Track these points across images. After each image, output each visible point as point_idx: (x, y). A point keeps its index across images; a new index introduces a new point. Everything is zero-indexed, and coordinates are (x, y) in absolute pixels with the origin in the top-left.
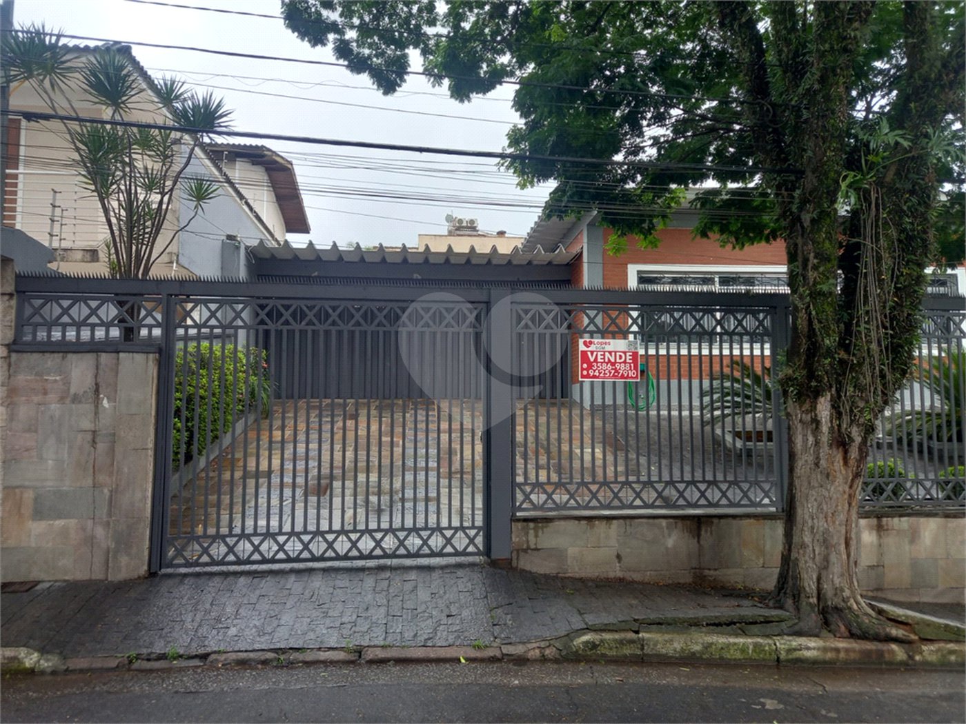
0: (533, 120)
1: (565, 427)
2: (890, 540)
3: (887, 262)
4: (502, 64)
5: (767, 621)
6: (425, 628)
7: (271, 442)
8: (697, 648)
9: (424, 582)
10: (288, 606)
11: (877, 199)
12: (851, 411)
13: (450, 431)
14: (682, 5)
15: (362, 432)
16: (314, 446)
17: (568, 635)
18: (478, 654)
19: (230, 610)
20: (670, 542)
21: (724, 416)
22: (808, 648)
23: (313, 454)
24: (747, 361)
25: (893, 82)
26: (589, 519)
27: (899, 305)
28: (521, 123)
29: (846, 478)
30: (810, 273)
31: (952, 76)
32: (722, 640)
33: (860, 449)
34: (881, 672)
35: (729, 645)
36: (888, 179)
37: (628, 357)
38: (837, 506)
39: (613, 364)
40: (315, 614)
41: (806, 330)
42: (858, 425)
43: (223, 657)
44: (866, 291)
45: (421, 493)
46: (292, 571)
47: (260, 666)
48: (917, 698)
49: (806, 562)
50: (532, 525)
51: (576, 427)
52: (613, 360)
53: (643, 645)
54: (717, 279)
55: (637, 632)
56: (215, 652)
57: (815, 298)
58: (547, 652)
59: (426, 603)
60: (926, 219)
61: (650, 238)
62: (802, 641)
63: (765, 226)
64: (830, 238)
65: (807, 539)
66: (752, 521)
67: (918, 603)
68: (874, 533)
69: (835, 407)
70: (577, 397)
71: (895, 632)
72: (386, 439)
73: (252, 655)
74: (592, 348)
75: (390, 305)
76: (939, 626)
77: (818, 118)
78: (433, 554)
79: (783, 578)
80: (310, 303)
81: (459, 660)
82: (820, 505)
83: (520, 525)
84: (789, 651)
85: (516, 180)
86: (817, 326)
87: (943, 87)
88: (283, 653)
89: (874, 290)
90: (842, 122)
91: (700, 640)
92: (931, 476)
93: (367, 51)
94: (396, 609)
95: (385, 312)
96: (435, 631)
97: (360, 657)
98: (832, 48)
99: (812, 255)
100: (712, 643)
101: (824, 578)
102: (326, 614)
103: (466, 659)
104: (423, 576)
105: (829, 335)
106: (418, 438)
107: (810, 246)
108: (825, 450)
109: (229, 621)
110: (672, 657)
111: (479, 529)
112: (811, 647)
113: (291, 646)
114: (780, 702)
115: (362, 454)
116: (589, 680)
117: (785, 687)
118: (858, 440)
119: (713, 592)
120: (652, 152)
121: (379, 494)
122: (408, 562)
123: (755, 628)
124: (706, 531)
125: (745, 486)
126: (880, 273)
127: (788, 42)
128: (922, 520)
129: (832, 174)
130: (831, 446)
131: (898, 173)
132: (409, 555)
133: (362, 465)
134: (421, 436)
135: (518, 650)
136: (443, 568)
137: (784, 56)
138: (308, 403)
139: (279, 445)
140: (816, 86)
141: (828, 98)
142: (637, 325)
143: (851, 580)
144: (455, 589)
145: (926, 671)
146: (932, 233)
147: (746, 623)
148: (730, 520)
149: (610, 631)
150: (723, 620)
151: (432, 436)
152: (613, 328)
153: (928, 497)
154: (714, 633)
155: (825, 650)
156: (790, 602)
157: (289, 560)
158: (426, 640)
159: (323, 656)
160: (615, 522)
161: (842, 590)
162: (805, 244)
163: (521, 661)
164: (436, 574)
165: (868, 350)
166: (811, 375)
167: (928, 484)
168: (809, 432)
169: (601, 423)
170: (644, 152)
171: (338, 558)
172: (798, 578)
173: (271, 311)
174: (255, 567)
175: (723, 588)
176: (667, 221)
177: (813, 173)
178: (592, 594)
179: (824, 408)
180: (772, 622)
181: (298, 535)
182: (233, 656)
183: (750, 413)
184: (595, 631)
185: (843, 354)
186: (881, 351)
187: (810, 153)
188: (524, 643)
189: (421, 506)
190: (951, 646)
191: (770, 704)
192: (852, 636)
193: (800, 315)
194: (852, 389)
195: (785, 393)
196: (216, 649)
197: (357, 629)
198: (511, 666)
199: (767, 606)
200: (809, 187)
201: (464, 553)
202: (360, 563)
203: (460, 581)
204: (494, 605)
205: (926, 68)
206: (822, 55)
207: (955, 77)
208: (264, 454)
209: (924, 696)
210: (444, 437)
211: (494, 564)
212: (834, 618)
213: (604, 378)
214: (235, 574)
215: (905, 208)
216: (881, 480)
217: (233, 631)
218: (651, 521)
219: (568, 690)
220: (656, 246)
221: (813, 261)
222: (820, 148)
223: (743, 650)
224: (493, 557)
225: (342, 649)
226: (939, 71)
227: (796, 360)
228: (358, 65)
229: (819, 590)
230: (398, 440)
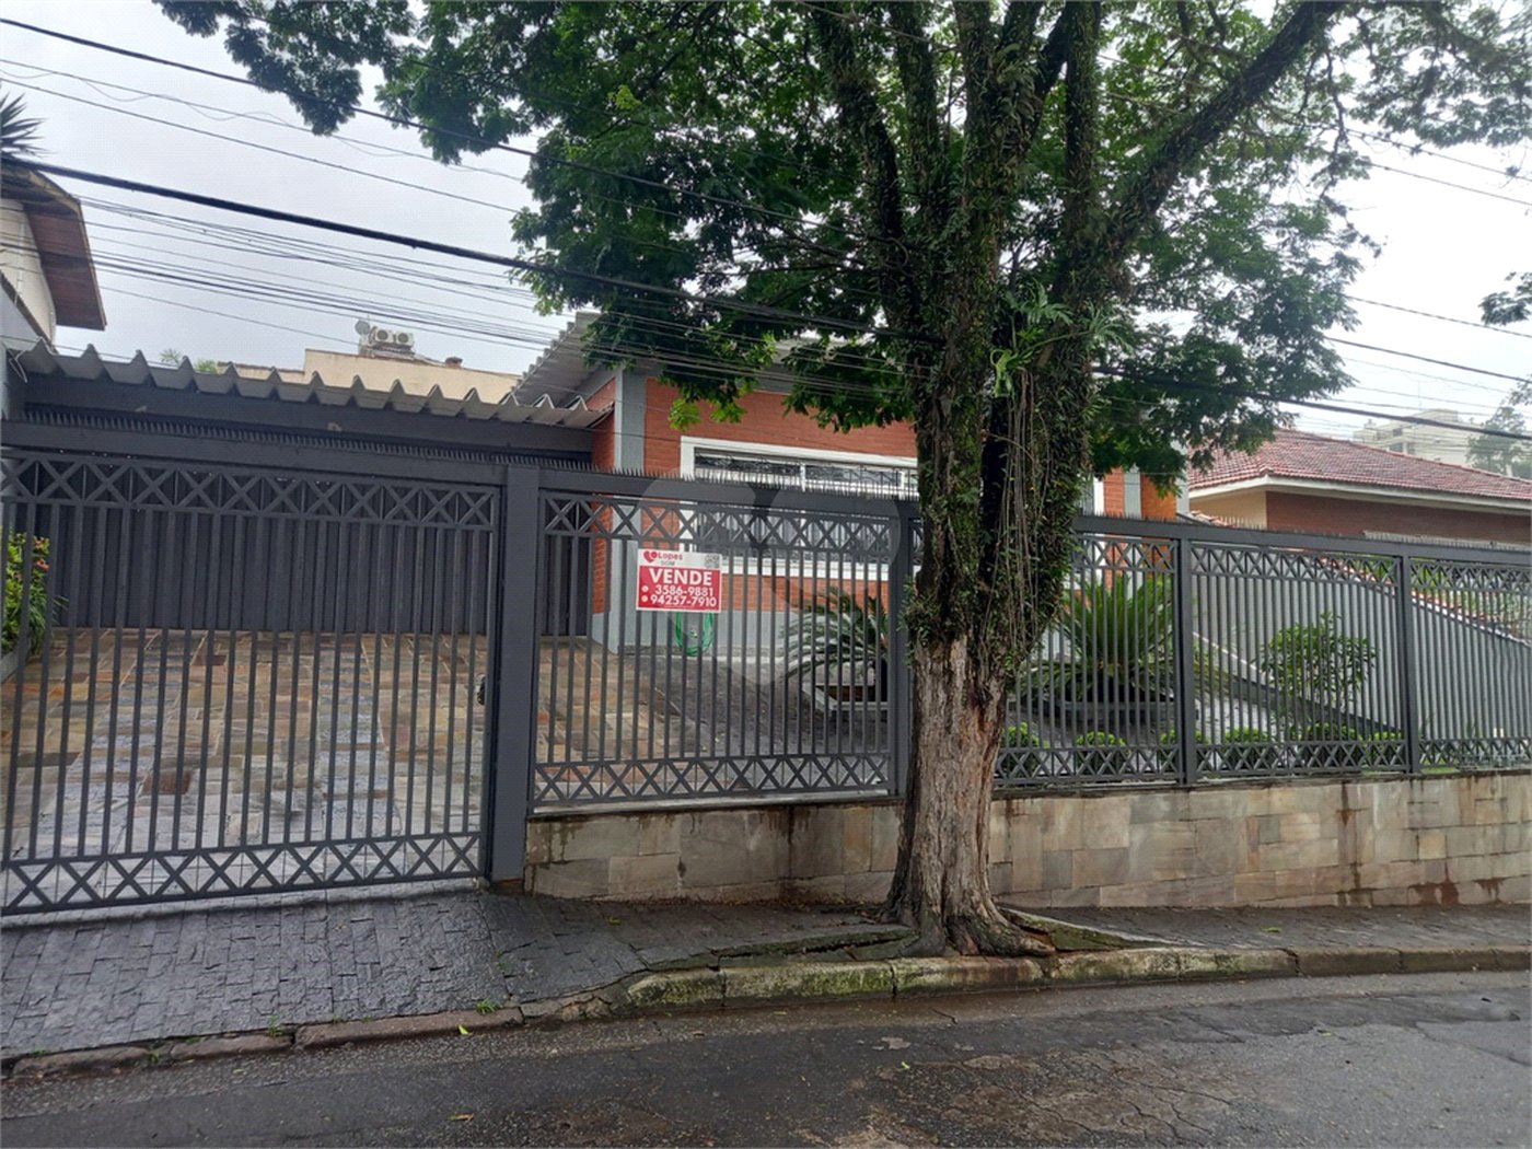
0: (554, 205)
1: (580, 679)
2: (1020, 829)
3: (1037, 470)
4: (509, 111)
5: (882, 940)
6: (396, 993)
7: (67, 703)
8: (795, 983)
9: (386, 922)
10: (152, 973)
11: (1028, 387)
12: (991, 659)
13: (396, 687)
14: (771, 69)
15: (241, 687)
16: (148, 710)
17: (619, 981)
18: (487, 1020)
19: (39, 988)
20: (752, 843)
21: (815, 663)
22: (931, 972)
23: (148, 722)
24: (847, 590)
25: (1042, 230)
26: (642, 813)
27: (1047, 526)
28: (536, 207)
29: (981, 747)
30: (949, 478)
31: (1117, 243)
32: (826, 970)
33: (998, 708)
34: (1014, 995)
35: (834, 976)
36: (1042, 364)
37: (706, 578)
38: (969, 783)
39: (685, 587)
40: (203, 982)
41: (942, 552)
42: (998, 678)
43: (44, 1062)
44: (1012, 505)
45: (362, 785)
46: (148, 917)
47: (118, 1071)
48: (1057, 1021)
49: (930, 858)
50: (557, 826)
51: (596, 680)
52: (685, 581)
53: (724, 986)
54: (803, 469)
55: (716, 969)
56: (27, 1056)
57: (954, 511)
58: (590, 1007)
59: (392, 952)
60: (1080, 419)
61: (730, 406)
62: (924, 963)
63: (877, 403)
64: (973, 434)
65: (932, 828)
66: (859, 808)
67: (1049, 908)
68: (1003, 818)
69: (972, 654)
70: (597, 635)
71: (1031, 943)
72: (283, 699)
73: (99, 1055)
74: (657, 562)
75: (339, 480)
76: (1076, 933)
77: (964, 275)
78: (397, 878)
79: (899, 883)
80: (196, 469)
81: (458, 1031)
82: (949, 782)
83: (539, 826)
84: (908, 977)
85: (534, 301)
86: (955, 548)
87: (1107, 256)
88: (156, 1047)
89: (1021, 506)
90: (993, 284)
91: (799, 972)
92: (1069, 746)
93: (286, 56)
94: (343, 962)
95: (331, 492)
96: (414, 993)
97: (293, 1041)
98: (985, 185)
99: (952, 453)
100: (814, 975)
101: (950, 879)
102: (223, 983)
103: (469, 1029)
104: (381, 913)
105: (968, 560)
106: (341, 697)
107: (950, 443)
108: (958, 709)
109: (45, 1005)
110: (762, 999)
111: (475, 835)
112: (934, 970)
113: (170, 1033)
114: (905, 1040)
115: (240, 724)
116: (656, 1039)
117: (907, 1022)
118: (997, 696)
119: (808, 909)
120: (741, 283)
121: (289, 787)
122: (355, 893)
123: (867, 951)
124: (800, 825)
125: (851, 762)
126: (1029, 484)
127: (928, 166)
128: (1057, 801)
129: (979, 351)
130: (965, 705)
131: (1053, 358)
132: (358, 882)
133: (239, 741)
134: (345, 694)
135: (548, 1008)
136: (413, 898)
137: (922, 181)
138: (118, 636)
139: (85, 708)
140: (965, 233)
141: (977, 251)
142: (691, 531)
143: (981, 878)
144: (438, 929)
145: (1062, 990)
146: (1087, 436)
147: (857, 946)
148: (831, 810)
149: (679, 970)
150: (829, 942)
151: (365, 695)
152: (657, 533)
153: (1064, 772)
154: (816, 961)
155: (950, 972)
156: (908, 912)
157: (143, 899)
158: (400, 1007)
159: (228, 1045)
160: (678, 817)
161: (971, 893)
162: (944, 438)
163: (552, 1024)
164: (403, 910)
165: (1013, 581)
166: (946, 613)
167: (1065, 755)
168: (941, 686)
169: (633, 673)
170: (728, 281)
171: (233, 891)
172: (919, 880)
173: (124, 477)
174: (76, 914)
175: (818, 903)
176: (753, 383)
177: (957, 346)
178: (647, 923)
179: (959, 654)
180: (887, 941)
181: (161, 856)
182: (66, 1059)
183: (848, 660)
184: (657, 972)
185: (983, 586)
186: (1027, 583)
187: (953, 319)
188: (555, 999)
189: (360, 807)
190: (1091, 956)
191: (895, 1043)
192: (982, 952)
193: (936, 532)
194: (992, 632)
195: (913, 634)
196: (25, 1052)
197: (283, 1000)
198: (538, 1032)
199: (879, 922)
200: (951, 364)
201: (449, 874)
202: (271, 899)
203: (444, 918)
204: (503, 948)
205: (1088, 229)
206: (973, 193)
207: (1121, 246)
208: (54, 724)
209: (1064, 1018)
210: (385, 696)
211: (495, 887)
212: (960, 930)
213: (672, 607)
214: (39, 928)
215: (1060, 403)
216: (1012, 751)
217: (53, 1020)
218: (728, 813)
219: (630, 1053)
220: (737, 420)
221: (953, 462)
222: (966, 314)
223: (853, 981)
224: (497, 875)
225: (261, 1031)
226: (1104, 236)
227: (929, 590)
228: (269, 75)
229: (944, 893)
230: (305, 699)
